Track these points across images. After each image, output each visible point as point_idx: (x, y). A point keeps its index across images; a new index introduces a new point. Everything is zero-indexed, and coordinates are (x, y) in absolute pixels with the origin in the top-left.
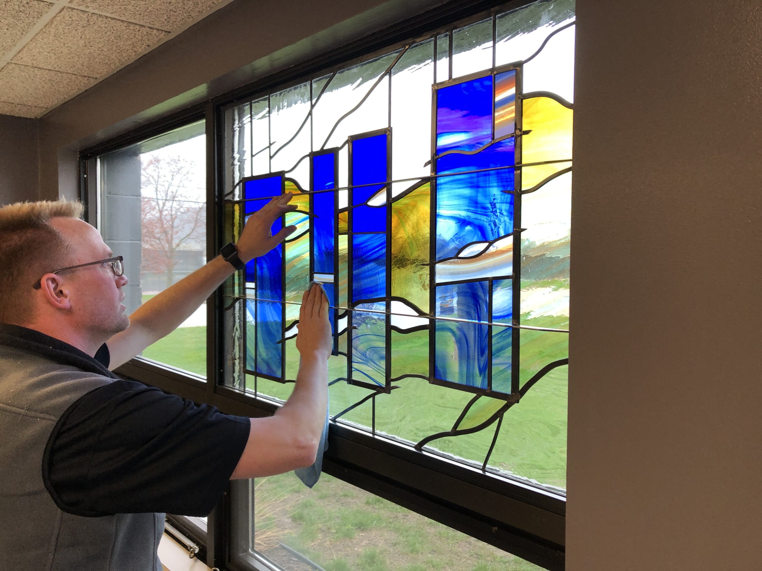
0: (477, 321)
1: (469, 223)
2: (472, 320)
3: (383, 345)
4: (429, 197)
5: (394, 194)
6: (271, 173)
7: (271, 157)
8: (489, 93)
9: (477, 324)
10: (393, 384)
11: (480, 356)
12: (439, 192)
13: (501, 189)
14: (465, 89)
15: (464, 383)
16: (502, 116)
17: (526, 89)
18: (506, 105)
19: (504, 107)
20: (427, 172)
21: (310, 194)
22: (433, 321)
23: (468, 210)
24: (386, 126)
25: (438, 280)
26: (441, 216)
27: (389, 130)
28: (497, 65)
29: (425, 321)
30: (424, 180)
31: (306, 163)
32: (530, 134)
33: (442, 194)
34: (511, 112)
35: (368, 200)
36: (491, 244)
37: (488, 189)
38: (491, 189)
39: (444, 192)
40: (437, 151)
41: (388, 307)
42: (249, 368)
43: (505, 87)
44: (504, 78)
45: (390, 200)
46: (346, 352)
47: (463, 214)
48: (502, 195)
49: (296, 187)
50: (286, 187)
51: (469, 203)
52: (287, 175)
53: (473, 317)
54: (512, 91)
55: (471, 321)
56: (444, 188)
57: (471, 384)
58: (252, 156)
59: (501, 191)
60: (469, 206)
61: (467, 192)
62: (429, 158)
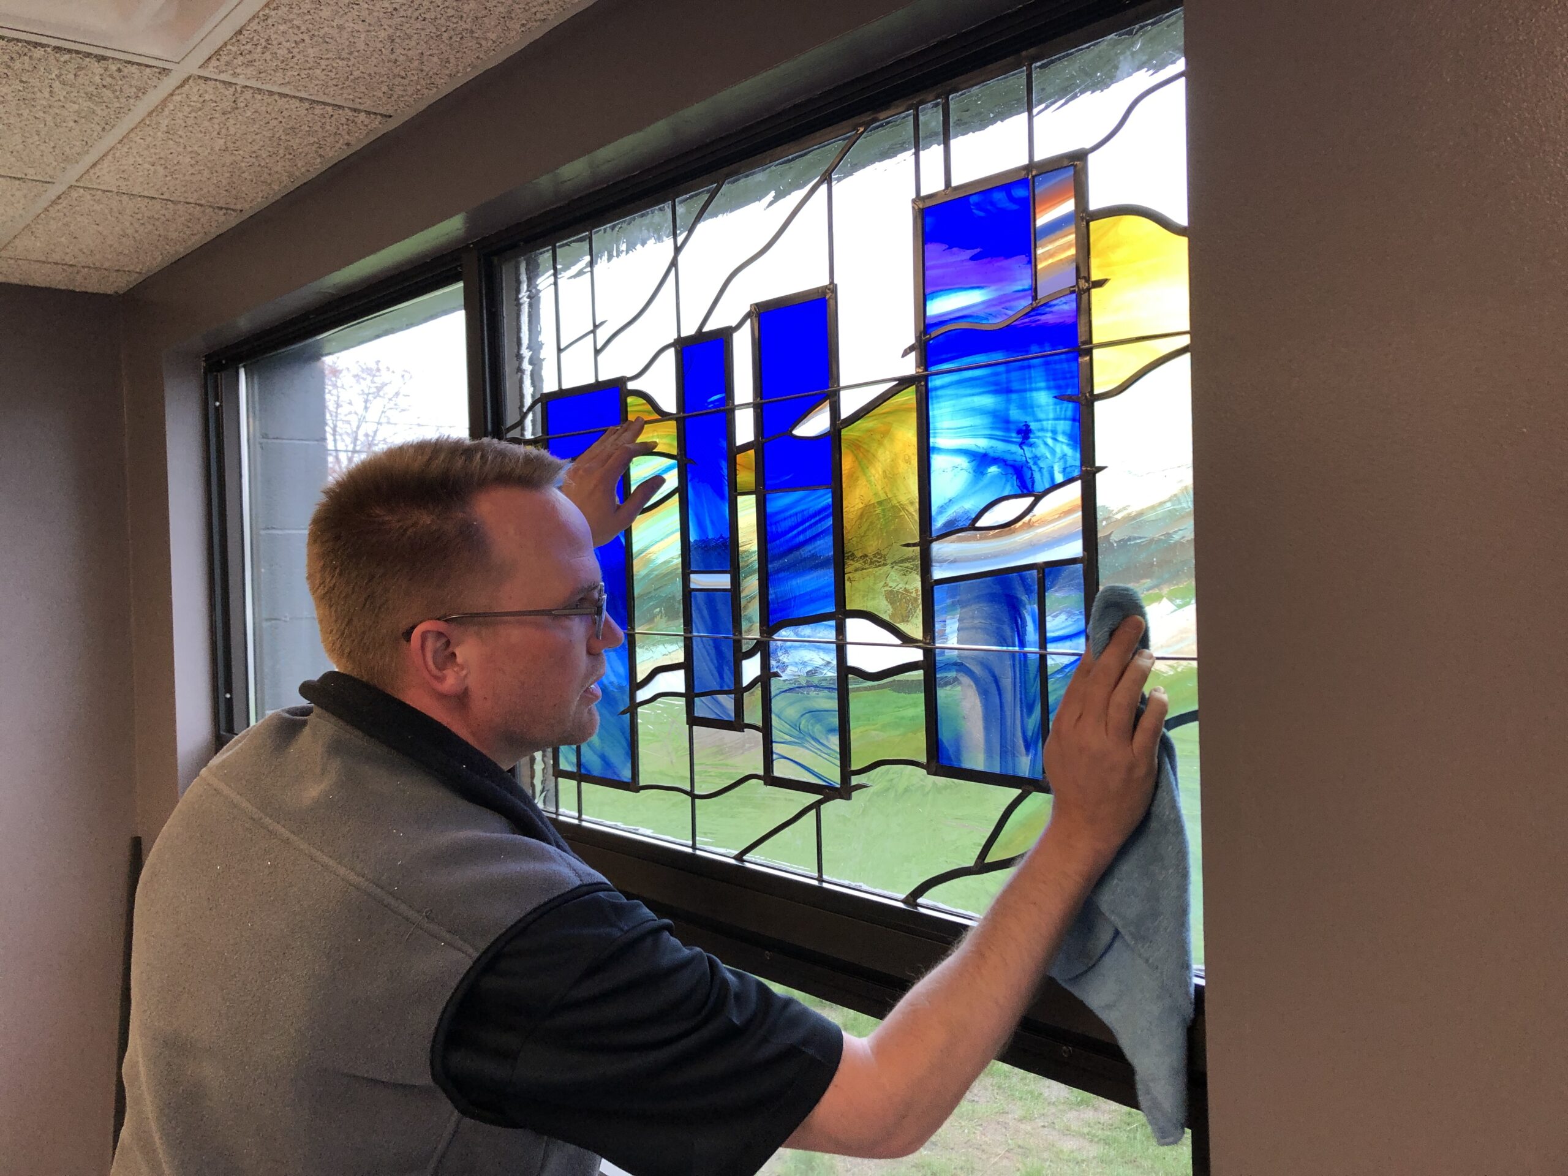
0: (1017, 649)
1: (995, 461)
2: (1008, 646)
3: (834, 705)
4: (915, 415)
5: (845, 412)
6: (598, 384)
7: (597, 352)
8: (1025, 211)
9: (1017, 654)
10: (855, 780)
11: (1025, 715)
12: (932, 404)
13: (1055, 393)
14: (978, 205)
15: (997, 770)
16: (1051, 254)
17: (1095, 203)
18: (1058, 233)
19: (1053, 237)
20: (909, 366)
21: (677, 420)
22: (929, 653)
23: (991, 437)
24: (826, 282)
25: (938, 574)
26: (939, 450)
27: (832, 288)
28: (1038, 157)
29: (916, 655)
30: (904, 383)
31: (669, 361)
32: (1107, 286)
33: (940, 408)
34: (1067, 247)
35: (794, 428)
36: (1038, 498)
37: (1028, 394)
38: (1035, 394)
39: (942, 404)
40: (926, 326)
41: (841, 630)
42: (564, 766)
43: (1056, 198)
44: (1053, 182)
45: (838, 424)
46: (760, 724)
47: (982, 444)
48: (1055, 404)
49: (649, 408)
50: (629, 409)
51: (993, 423)
52: (631, 386)
53: (1010, 641)
54: (1068, 206)
55: (1004, 648)
56: (942, 396)
57: (1011, 772)
58: (560, 350)
59: (1055, 397)
60: (992, 428)
61: (987, 401)
62: (911, 340)
